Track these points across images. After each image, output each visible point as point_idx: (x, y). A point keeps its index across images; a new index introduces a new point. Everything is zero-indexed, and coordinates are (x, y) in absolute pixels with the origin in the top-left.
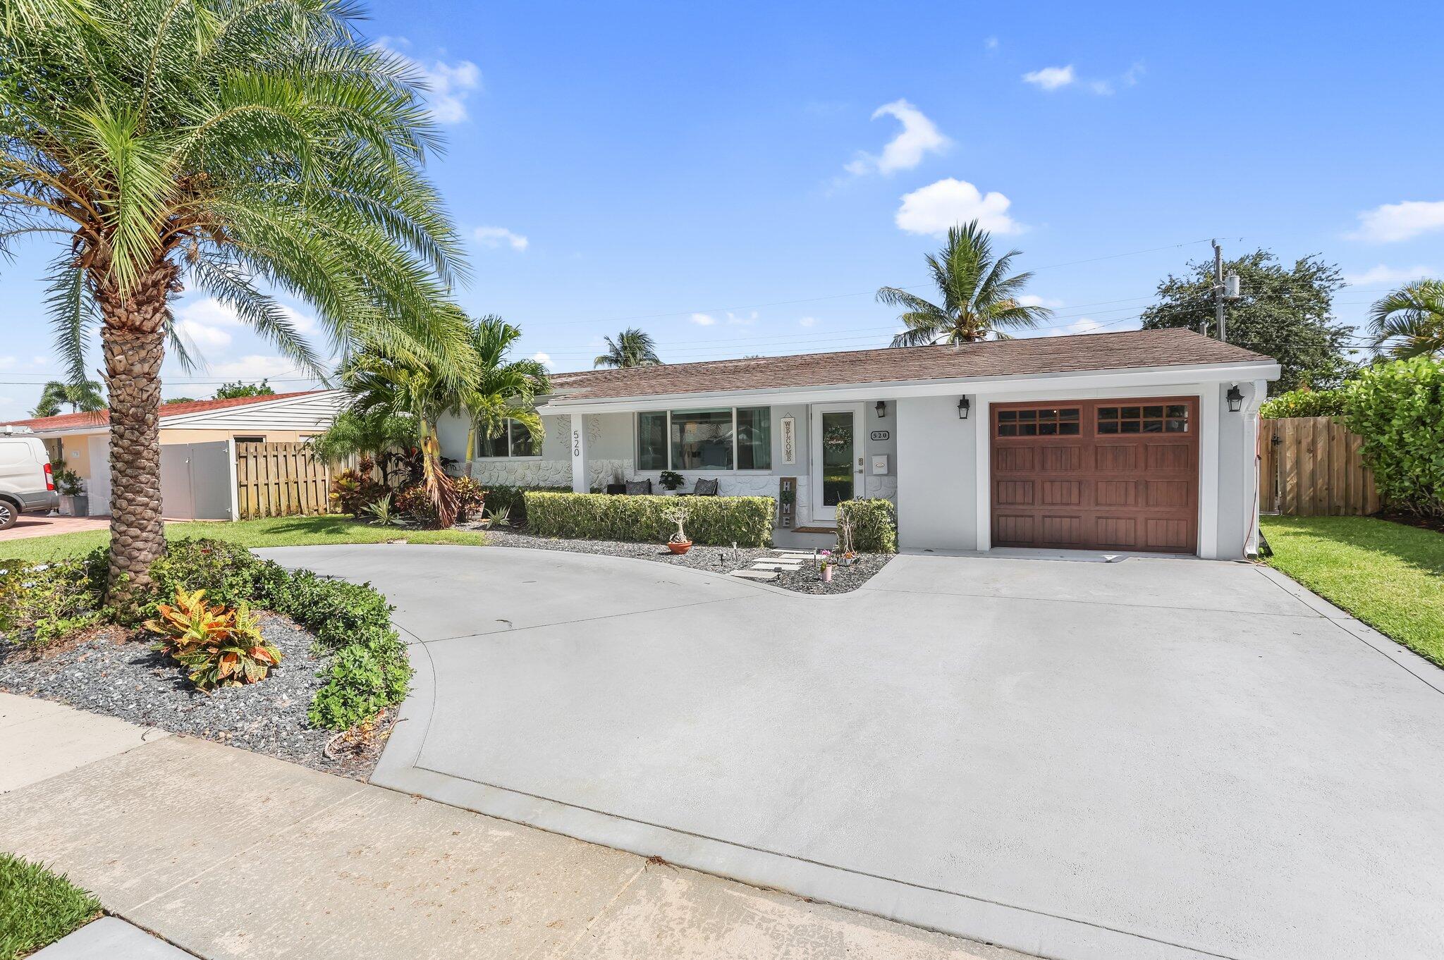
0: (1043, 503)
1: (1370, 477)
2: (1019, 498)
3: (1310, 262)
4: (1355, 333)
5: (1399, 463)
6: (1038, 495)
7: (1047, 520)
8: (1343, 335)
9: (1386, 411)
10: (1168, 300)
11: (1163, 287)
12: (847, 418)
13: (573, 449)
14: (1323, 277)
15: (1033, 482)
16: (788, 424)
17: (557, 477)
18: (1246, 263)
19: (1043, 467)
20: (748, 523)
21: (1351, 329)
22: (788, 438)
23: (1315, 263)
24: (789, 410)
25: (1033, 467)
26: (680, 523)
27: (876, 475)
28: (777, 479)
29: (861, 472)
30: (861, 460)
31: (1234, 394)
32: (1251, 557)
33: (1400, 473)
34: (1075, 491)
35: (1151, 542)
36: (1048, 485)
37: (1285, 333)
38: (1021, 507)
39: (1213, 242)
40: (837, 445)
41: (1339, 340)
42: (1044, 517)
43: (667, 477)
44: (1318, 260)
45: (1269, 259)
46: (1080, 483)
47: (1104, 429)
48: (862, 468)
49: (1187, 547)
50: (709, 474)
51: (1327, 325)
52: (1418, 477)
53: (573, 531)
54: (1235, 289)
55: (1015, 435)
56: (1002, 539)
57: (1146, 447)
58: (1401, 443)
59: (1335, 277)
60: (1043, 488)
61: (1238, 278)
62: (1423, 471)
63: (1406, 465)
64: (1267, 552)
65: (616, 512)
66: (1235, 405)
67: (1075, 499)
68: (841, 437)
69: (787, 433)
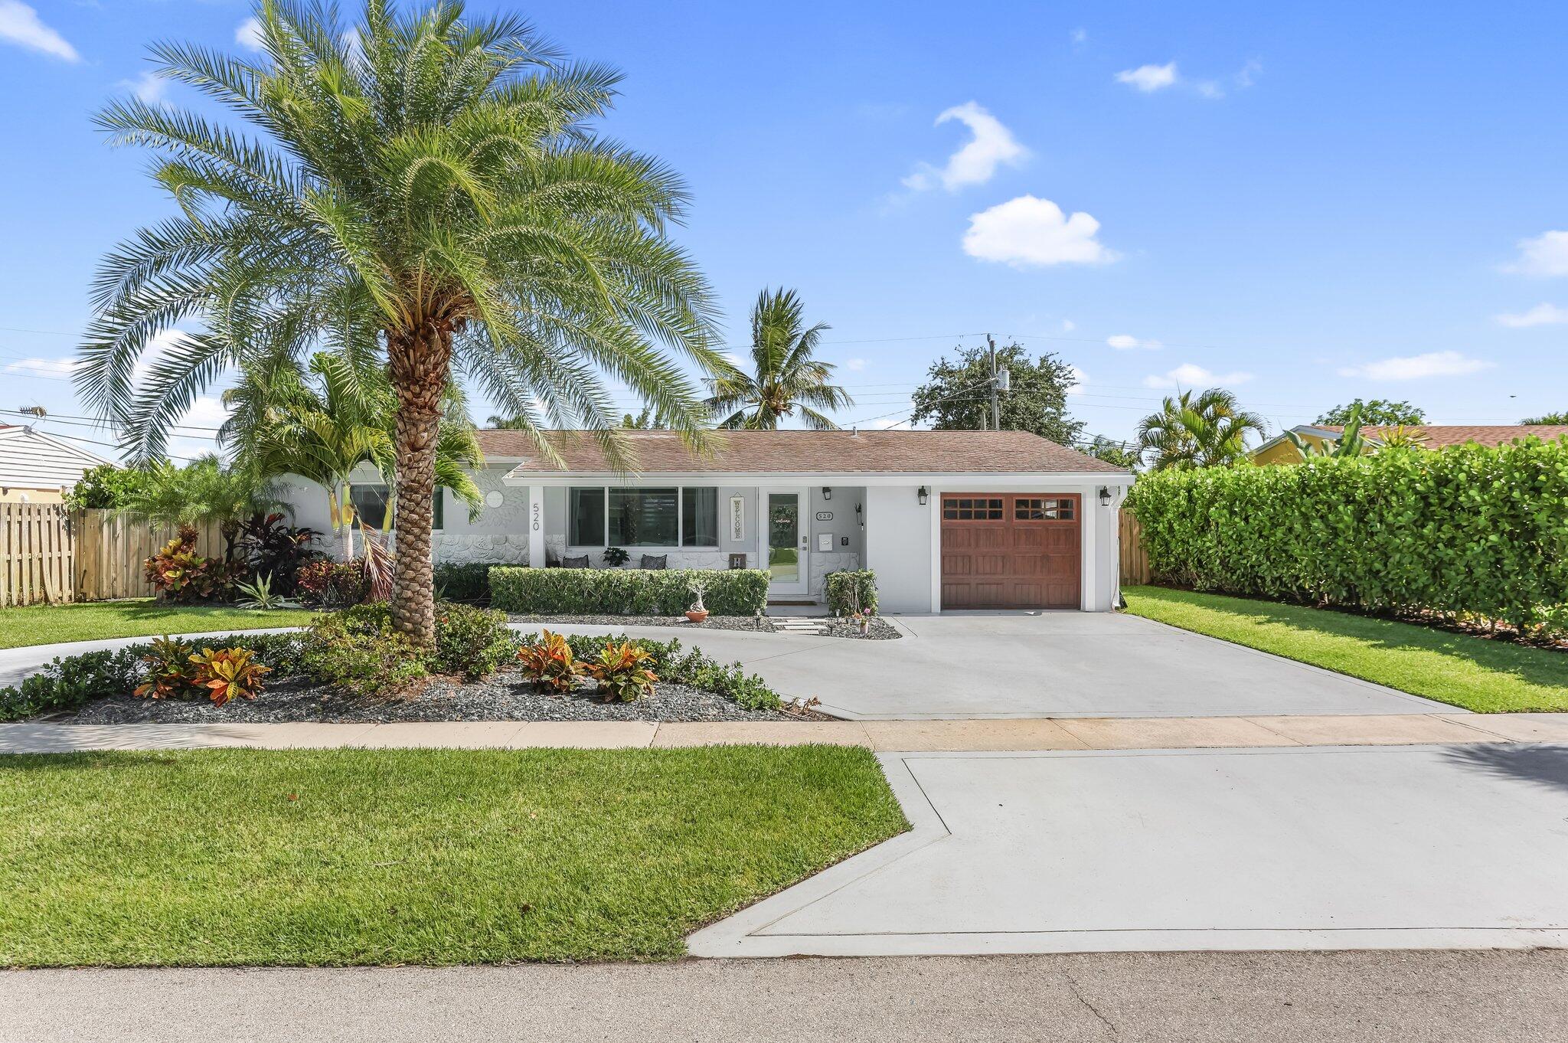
0: (977, 572)
1: (1145, 556)
2: (959, 570)
3: (1051, 359)
4: (1084, 428)
5: (1167, 544)
6: (974, 567)
7: (980, 587)
8: (1075, 428)
9: (1160, 506)
10: (938, 382)
11: (936, 369)
12: (793, 499)
13: (532, 523)
14: (1061, 375)
15: (970, 557)
16: (737, 503)
17: (466, 553)
18: (1004, 355)
19: (977, 545)
20: (749, 594)
21: (1081, 424)
22: (737, 516)
23: (1054, 361)
24: (737, 492)
25: (970, 545)
26: (699, 594)
27: (823, 552)
28: (726, 556)
29: (805, 549)
30: (805, 538)
31: (1104, 493)
32: (1117, 608)
33: (1168, 552)
34: (1000, 564)
35: (1051, 602)
36: (980, 559)
37: (1038, 425)
38: (961, 577)
39: (988, 336)
40: (784, 524)
41: (1073, 434)
42: (977, 584)
43: (614, 554)
44: (1057, 358)
45: (1021, 353)
46: (1003, 557)
47: (1021, 515)
48: (806, 545)
49: (1074, 604)
50: (655, 551)
51: (1063, 419)
52: (1179, 554)
53: (556, 607)
54: (1005, 382)
55: (956, 518)
56: (951, 604)
57: (1047, 530)
58: (1171, 529)
59: (1070, 376)
60: (977, 560)
61: (1008, 373)
62: (1183, 550)
63: (1173, 545)
64: (1123, 605)
65: (610, 585)
66: (1107, 500)
67: (999, 568)
68: (787, 517)
69: (737, 511)
